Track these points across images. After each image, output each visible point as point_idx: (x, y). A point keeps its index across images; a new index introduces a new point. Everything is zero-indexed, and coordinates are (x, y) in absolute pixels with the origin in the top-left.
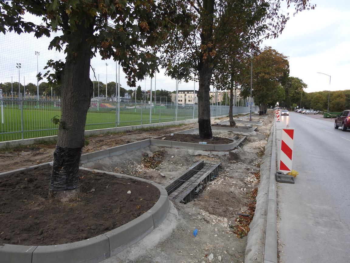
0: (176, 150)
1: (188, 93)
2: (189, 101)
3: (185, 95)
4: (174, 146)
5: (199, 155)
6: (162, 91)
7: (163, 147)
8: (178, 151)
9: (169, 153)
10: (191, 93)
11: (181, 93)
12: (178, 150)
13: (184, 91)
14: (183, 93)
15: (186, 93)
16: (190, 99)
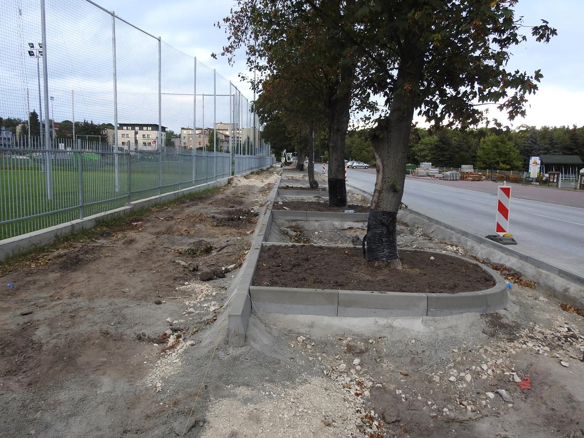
0: (317, 224)
1: (141, 129)
2: (145, 144)
3: (136, 133)
4: (311, 218)
5: (349, 228)
6: (86, 124)
7: (294, 221)
8: (319, 225)
9: (307, 229)
10: (147, 130)
11: (127, 129)
12: (319, 223)
13: (133, 126)
14: (132, 129)
15: (137, 128)
16: (147, 141)
